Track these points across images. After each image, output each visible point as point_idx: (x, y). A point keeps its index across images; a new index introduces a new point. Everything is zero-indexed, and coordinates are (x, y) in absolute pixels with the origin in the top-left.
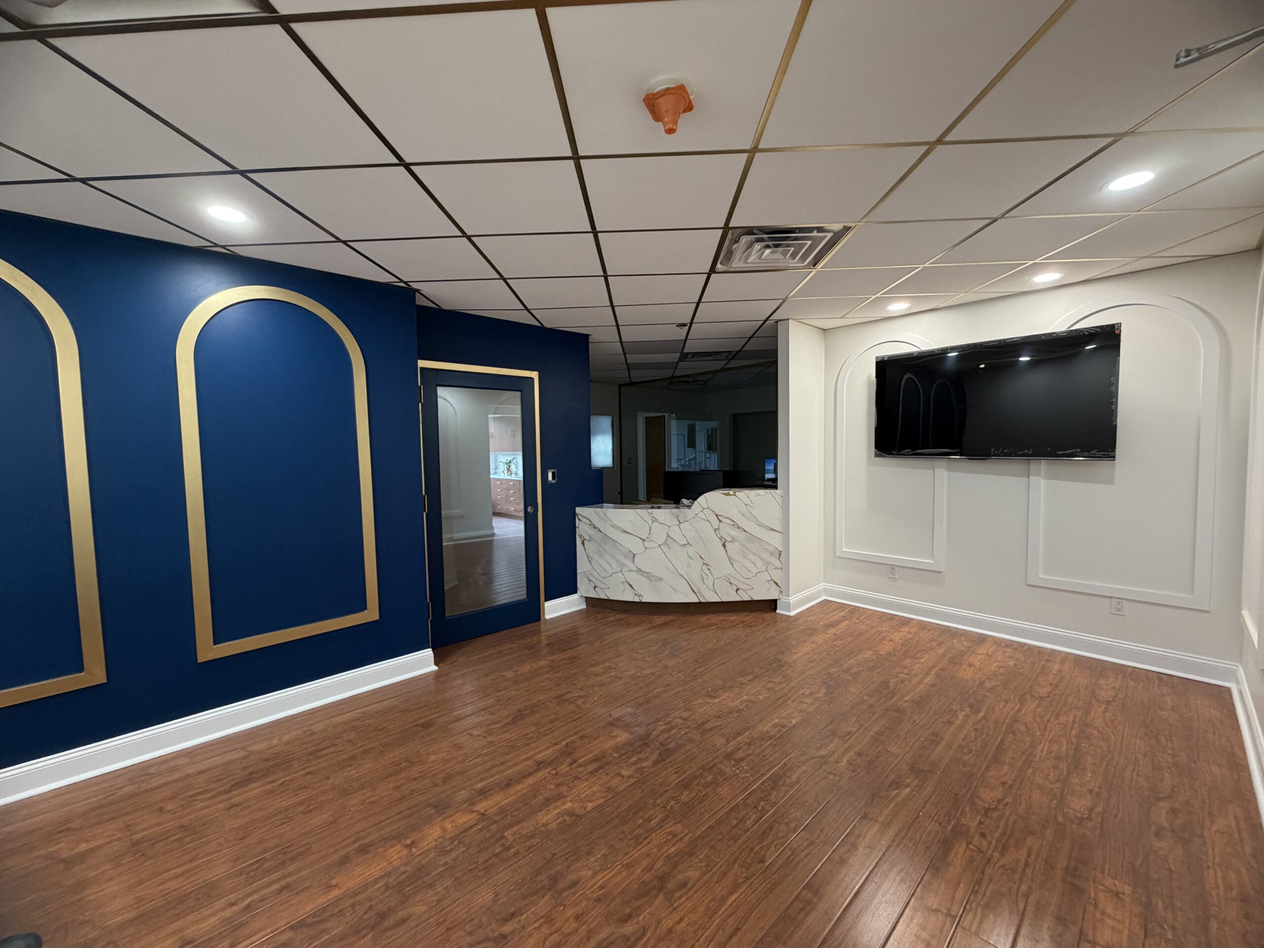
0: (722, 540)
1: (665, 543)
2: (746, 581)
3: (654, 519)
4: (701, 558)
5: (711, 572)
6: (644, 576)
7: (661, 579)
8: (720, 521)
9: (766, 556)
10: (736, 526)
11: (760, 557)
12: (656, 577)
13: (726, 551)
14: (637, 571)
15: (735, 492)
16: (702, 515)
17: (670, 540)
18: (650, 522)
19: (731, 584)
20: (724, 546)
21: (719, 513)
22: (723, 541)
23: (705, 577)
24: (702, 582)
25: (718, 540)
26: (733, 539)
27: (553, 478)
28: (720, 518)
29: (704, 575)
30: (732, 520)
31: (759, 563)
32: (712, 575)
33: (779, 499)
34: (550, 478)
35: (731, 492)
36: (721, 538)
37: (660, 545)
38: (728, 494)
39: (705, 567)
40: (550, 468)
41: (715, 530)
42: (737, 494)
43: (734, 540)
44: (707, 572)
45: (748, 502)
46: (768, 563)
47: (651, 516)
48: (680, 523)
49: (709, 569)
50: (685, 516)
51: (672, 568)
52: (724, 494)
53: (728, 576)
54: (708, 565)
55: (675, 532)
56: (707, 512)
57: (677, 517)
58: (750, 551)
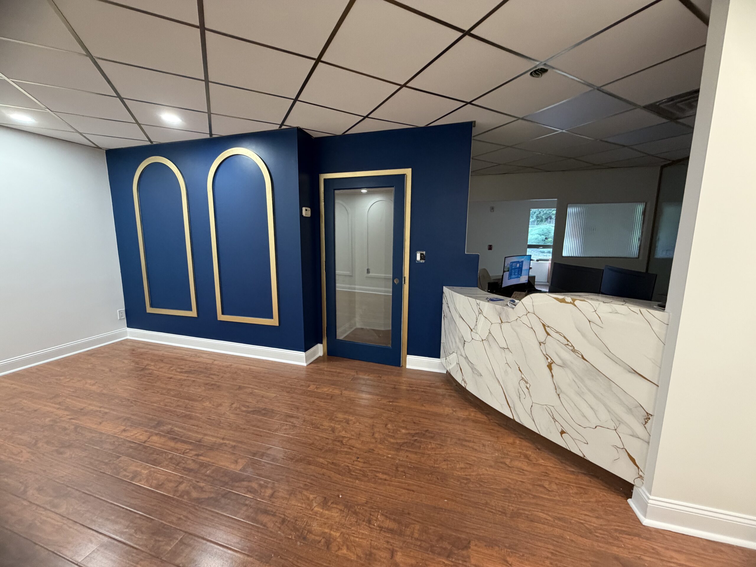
0: (547, 359)
1: (487, 340)
2: (580, 429)
3: (480, 311)
4: (520, 370)
5: (529, 392)
6: (469, 365)
7: (481, 375)
8: (548, 334)
9: (620, 411)
10: (572, 348)
11: (605, 405)
12: (478, 372)
13: (552, 376)
14: (465, 358)
15: (574, 300)
16: (525, 319)
17: (491, 338)
18: (477, 313)
19: (555, 421)
20: (550, 367)
21: (547, 323)
22: (549, 360)
23: (522, 396)
24: (519, 400)
25: (543, 359)
26: (564, 363)
27: (421, 258)
28: (547, 329)
29: (521, 392)
30: (565, 337)
31: (604, 415)
32: (531, 396)
33: (657, 326)
34: (418, 258)
35: (568, 299)
36: (547, 357)
37: (482, 340)
38: (563, 301)
39: (522, 382)
40: (420, 250)
41: (540, 343)
42: (577, 303)
43: (564, 365)
44: (526, 390)
45: (594, 318)
46: (621, 422)
47: (478, 307)
48: (502, 322)
49: (527, 388)
50: (507, 316)
51: (491, 369)
52: (557, 299)
53: (552, 408)
54: (527, 383)
55: (496, 330)
56: (531, 316)
57: (500, 315)
58: (590, 391)
